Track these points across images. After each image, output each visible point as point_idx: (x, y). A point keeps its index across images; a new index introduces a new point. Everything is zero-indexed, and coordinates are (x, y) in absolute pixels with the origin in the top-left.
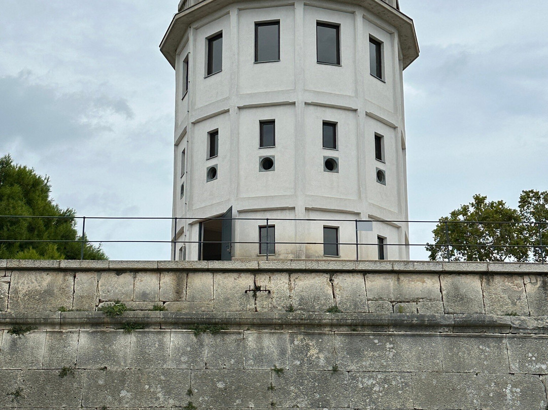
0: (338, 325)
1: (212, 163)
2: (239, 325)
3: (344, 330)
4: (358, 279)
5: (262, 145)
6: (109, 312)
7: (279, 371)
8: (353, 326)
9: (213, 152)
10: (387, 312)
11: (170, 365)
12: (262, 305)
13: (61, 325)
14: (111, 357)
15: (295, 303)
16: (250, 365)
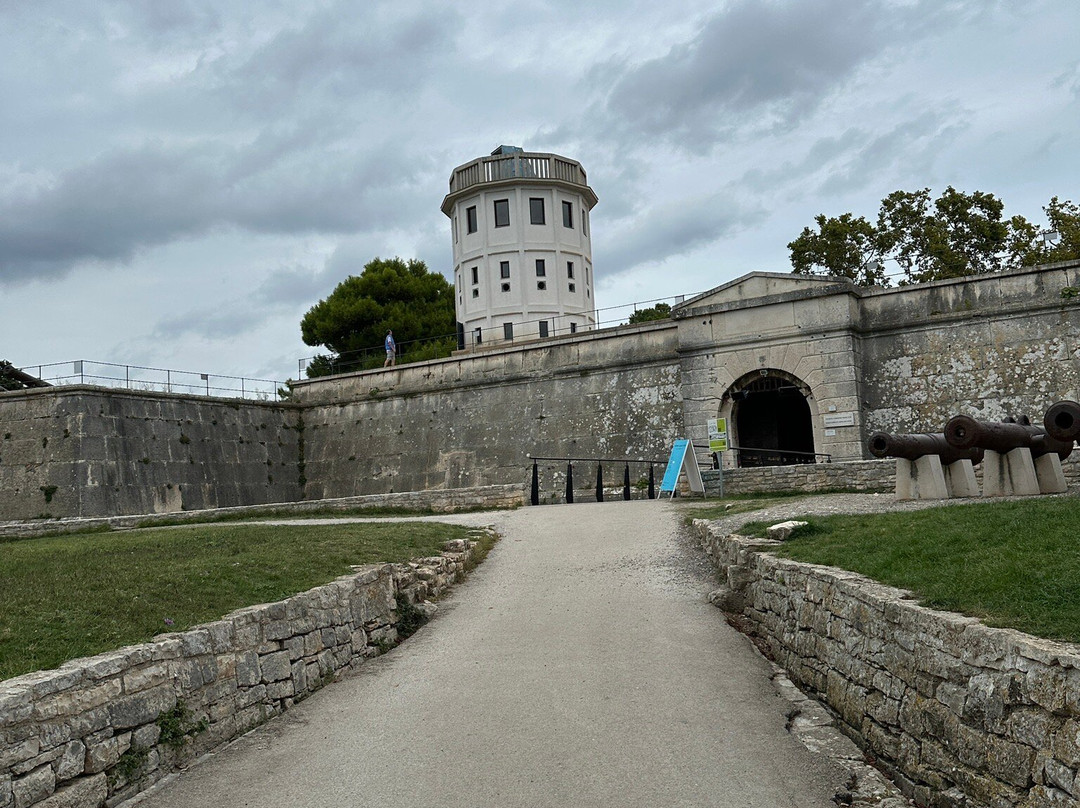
0: (458, 388)
1: (475, 287)
2: (420, 393)
3: (462, 389)
4: (470, 363)
5: (503, 277)
6: (372, 394)
7: (434, 412)
8: (465, 387)
9: (476, 281)
10: (481, 377)
11: (395, 415)
12: (430, 383)
13: (357, 401)
14: (374, 414)
15: (443, 379)
16: (424, 411)
